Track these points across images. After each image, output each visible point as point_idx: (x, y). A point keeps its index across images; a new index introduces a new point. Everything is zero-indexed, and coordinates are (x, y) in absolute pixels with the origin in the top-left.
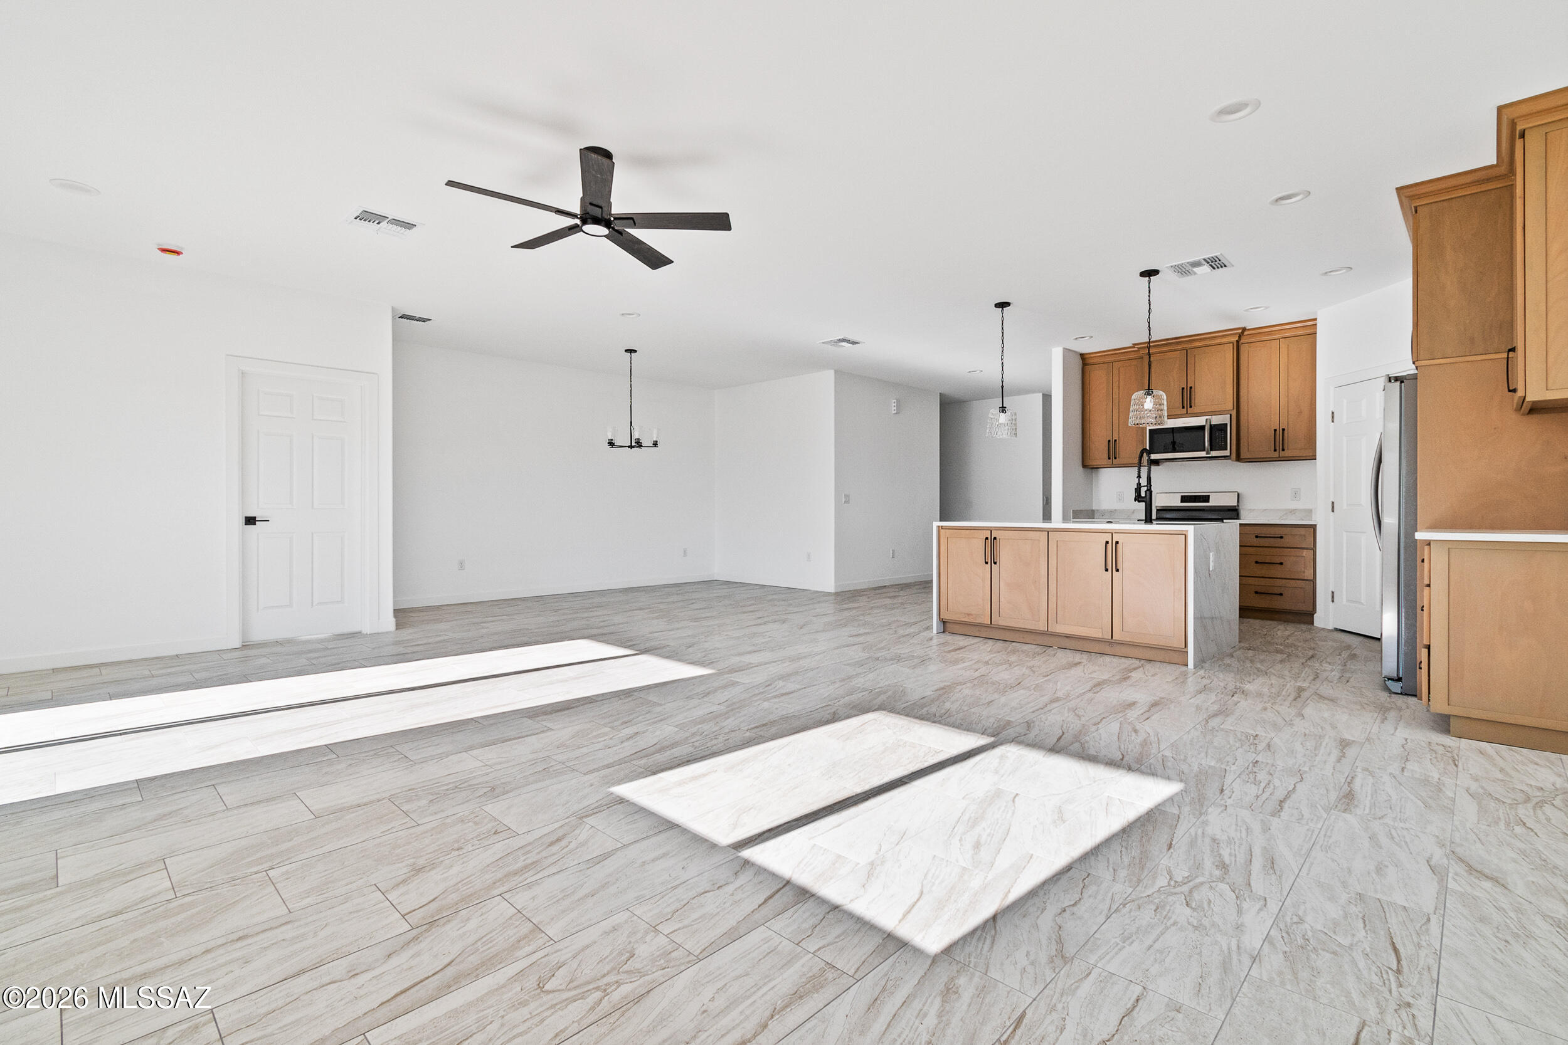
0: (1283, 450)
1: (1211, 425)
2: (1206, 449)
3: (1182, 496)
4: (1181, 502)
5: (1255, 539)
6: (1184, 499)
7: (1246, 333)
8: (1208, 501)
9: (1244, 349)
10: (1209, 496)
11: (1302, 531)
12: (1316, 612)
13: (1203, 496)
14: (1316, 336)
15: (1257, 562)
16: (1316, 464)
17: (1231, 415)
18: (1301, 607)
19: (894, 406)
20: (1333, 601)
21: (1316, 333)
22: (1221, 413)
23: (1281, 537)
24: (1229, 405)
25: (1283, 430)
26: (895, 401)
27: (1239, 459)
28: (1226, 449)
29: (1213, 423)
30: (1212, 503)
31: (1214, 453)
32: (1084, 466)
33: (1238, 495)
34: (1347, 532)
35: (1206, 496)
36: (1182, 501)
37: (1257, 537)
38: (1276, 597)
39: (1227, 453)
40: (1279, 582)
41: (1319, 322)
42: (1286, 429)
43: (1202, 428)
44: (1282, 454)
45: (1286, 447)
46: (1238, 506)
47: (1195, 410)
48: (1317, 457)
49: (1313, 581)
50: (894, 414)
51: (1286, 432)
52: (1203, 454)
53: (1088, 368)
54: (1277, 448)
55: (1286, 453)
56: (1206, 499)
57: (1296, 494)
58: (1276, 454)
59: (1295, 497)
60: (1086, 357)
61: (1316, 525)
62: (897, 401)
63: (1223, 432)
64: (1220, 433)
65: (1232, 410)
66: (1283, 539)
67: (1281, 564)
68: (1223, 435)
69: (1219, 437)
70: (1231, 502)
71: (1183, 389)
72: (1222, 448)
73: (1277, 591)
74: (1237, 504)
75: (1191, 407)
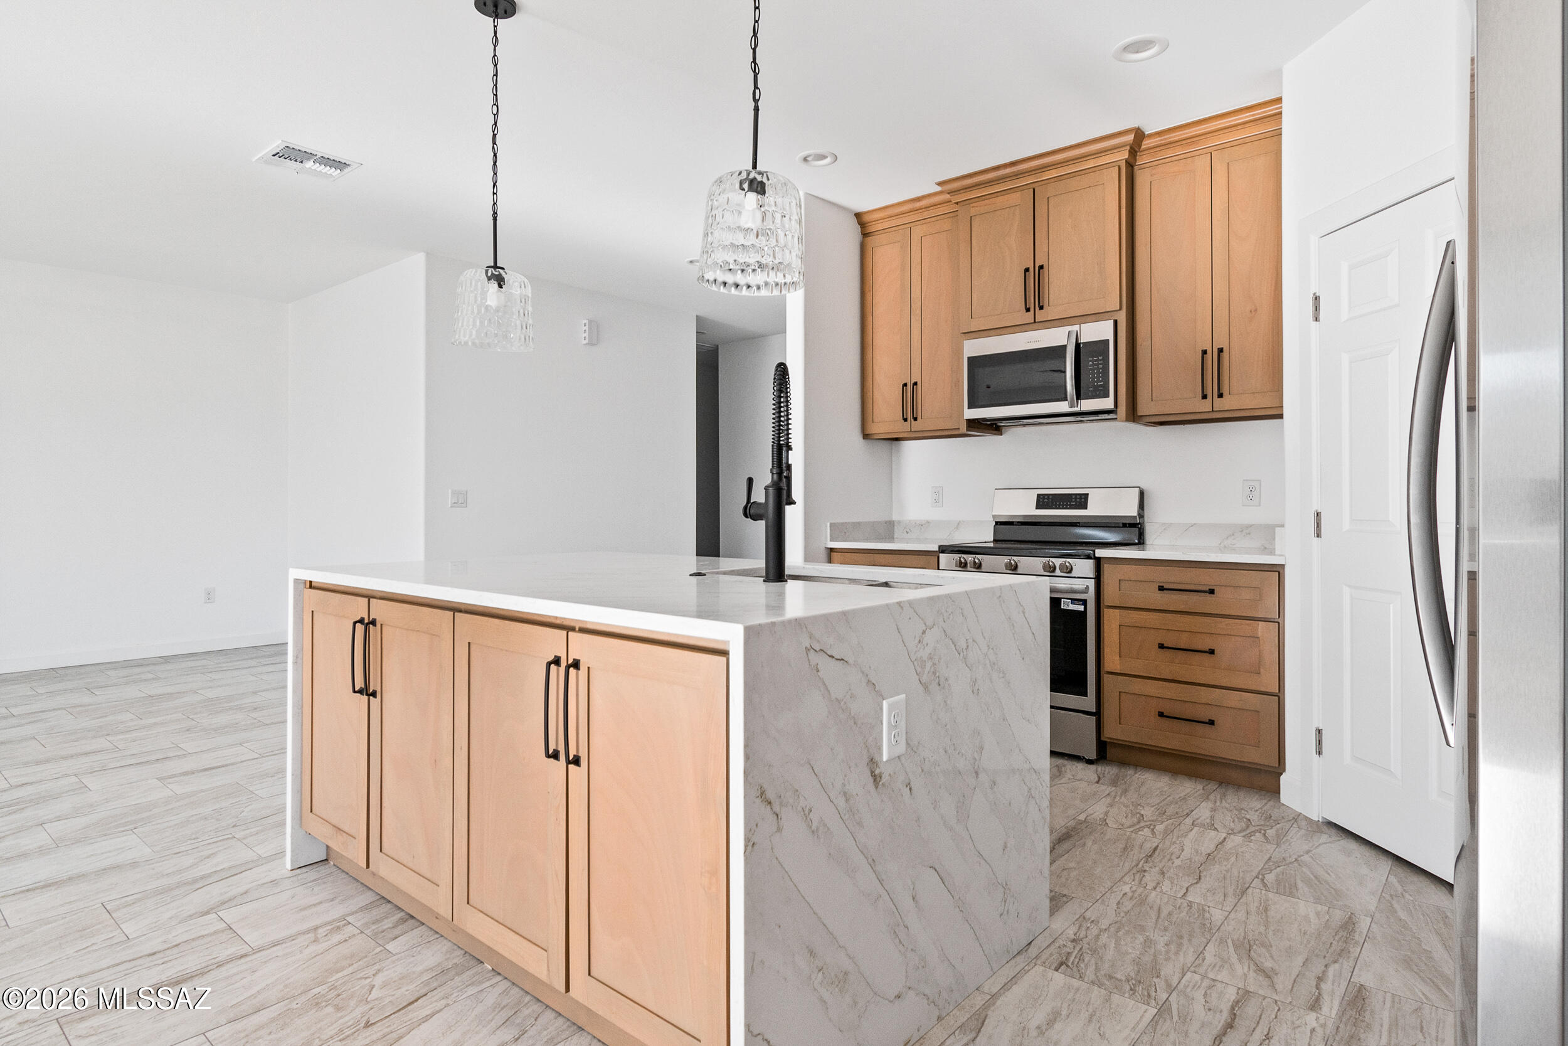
0: (1220, 396)
1: (1078, 345)
2: (1069, 397)
3: (1039, 495)
4: (1037, 508)
5: (1159, 595)
6: (1044, 501)
7: (1146, 144)
8: (1084, 506)
9: (1142, 179)
10: (1087, 495)
11: (1254, 577)
12: (1284, 770)
13: (1076, 495)
14: (1281, 137)
15: (1161, 646)
16: (1282, 427)
17: (1116, 322)
18: (1252, 756)
19: (585, 331)
20: (1319, 753)
21: (1281, 134)
22: (1097, 316)
23: (1212, 592)
24: (1113, 298)
25: (1221, 350)
26: (587, 321)
27: (1133, 416)
28: (1108, 396)
29: (1083, 339)
30: (1094, 509)
31: (1087, 405)
32: (866, 436)
33: (1142, 494)
34: (1349, 586)
35: (1081, 495)
36: (1039, 506)
37: (1161, 589)
38: (1201, 729)
39: (1107, 403)
40: (1205, 695)
41: (1286, 107)
42: (1226, 350)
43: (1058, 352)
44: (1219, 404)
45: (1225, 390)
46: (1141, 516)
47: (1049, 313)
48: (1286, 412)
49: (1279, 697)
50: (584, 344)
51: (1225, 354)
52: (1063, 407)
53: (871, 240)
54: (1209, 393)
55: (1227, 403)
56: (1081, 501)
57: (1252, 493)
58: (1206, 406)
59: (1251, 497)
60: (866, 218)
61: (1283, 565)
62: (590, 322)
63: (1100, 358)
64: (1096, 360)
65: (1121, 309)
66: (1215, 595)
67: (1212, 652)
68: (1101, 364)
69: (1094, 369)
70: (1129, 509)
71: (1027, 270)
72: (1098, 393)
73: (1205, 714)
74: (1139, 514)
75: (1041, 308)
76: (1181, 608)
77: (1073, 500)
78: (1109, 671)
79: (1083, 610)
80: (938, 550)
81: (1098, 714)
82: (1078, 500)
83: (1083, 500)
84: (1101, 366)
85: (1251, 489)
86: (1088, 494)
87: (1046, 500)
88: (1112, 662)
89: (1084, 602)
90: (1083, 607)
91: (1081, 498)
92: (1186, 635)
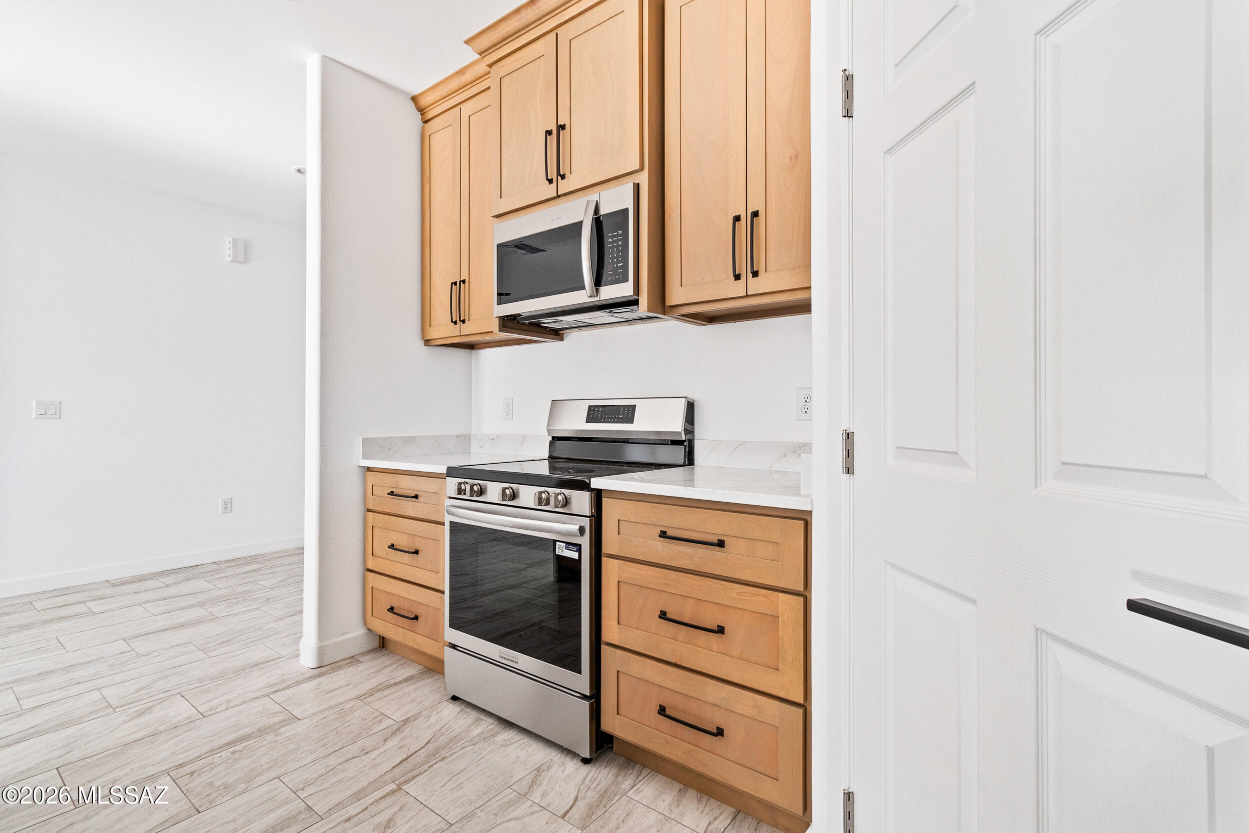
0: (755, 274)
1: (598, 222)
2: (586, 284)
3: (587, 406)
4: (587, 421)
5: (661, 544)
8: (630, 419)
10: (634, 407)
12: (810, 821)
13: (627, 406)
15: (663, 616)
17: (638, 184)
18: (769, 791)
19: (230, 248)
22: (617, 181)
24: (634, 155)
25: (755, 215)
27: (662, 306)
28: (626, 280)
29: (602, 211)
30: (642, 424)
31: (605, 294)
32: (427, 342)
33: (691, 407)
35: (630, 406)
36: (589, 420)
37: (663, 535)
38: (707, 739)
40: (712, 691)
42: (761, 213)
44: (756, 285)
45: (760, 264)
46: (689, 431)
47: (571, 182)
49: (804, 709)
51: (760, 218)
52: (581, 297)
53: (429, 128)
54: (741, 268)
55: (762, 283)
56: (626, 413)
58: (738, 289)
59: (806, 410)
60: (424, 102)
61: (811, 512)
62: (233, 239)
63: (620, 232)
64: (615, 236)
65: (642, 168)
66: (725, 549)
67: (721, 630)
68: (620, 240)
69: (614, 247)
70: (675, 425)
71: (549, 133)
72: (617, 277)
73: (714, 719)
74: (685, 430)
75: (563, 177)
76: (685, 564)
77: (621, 412)
78: (608, 641)
79: (577, 558)
80: (445, 472)
81: (595, 698)
82: (626, 412)
83: (630, 413)
84: (620, 243)
85: (806, 399)
86: (636, 405)
87: (596, 413)
88: (611, 631)
89: (578, 547)
90: (577, 553)
91: (628, 411)
92: (691, 602)
